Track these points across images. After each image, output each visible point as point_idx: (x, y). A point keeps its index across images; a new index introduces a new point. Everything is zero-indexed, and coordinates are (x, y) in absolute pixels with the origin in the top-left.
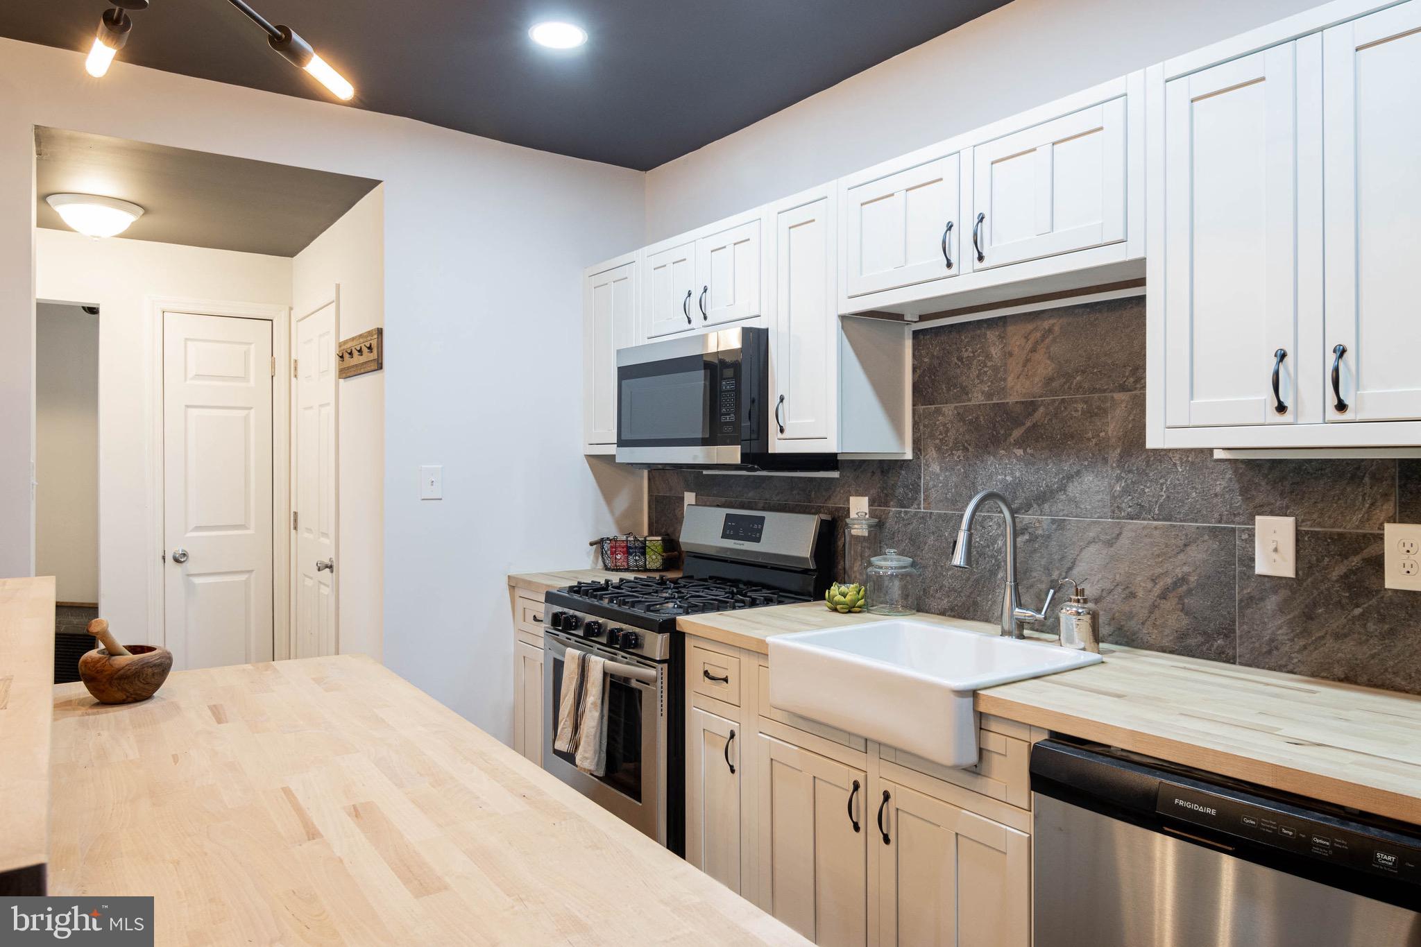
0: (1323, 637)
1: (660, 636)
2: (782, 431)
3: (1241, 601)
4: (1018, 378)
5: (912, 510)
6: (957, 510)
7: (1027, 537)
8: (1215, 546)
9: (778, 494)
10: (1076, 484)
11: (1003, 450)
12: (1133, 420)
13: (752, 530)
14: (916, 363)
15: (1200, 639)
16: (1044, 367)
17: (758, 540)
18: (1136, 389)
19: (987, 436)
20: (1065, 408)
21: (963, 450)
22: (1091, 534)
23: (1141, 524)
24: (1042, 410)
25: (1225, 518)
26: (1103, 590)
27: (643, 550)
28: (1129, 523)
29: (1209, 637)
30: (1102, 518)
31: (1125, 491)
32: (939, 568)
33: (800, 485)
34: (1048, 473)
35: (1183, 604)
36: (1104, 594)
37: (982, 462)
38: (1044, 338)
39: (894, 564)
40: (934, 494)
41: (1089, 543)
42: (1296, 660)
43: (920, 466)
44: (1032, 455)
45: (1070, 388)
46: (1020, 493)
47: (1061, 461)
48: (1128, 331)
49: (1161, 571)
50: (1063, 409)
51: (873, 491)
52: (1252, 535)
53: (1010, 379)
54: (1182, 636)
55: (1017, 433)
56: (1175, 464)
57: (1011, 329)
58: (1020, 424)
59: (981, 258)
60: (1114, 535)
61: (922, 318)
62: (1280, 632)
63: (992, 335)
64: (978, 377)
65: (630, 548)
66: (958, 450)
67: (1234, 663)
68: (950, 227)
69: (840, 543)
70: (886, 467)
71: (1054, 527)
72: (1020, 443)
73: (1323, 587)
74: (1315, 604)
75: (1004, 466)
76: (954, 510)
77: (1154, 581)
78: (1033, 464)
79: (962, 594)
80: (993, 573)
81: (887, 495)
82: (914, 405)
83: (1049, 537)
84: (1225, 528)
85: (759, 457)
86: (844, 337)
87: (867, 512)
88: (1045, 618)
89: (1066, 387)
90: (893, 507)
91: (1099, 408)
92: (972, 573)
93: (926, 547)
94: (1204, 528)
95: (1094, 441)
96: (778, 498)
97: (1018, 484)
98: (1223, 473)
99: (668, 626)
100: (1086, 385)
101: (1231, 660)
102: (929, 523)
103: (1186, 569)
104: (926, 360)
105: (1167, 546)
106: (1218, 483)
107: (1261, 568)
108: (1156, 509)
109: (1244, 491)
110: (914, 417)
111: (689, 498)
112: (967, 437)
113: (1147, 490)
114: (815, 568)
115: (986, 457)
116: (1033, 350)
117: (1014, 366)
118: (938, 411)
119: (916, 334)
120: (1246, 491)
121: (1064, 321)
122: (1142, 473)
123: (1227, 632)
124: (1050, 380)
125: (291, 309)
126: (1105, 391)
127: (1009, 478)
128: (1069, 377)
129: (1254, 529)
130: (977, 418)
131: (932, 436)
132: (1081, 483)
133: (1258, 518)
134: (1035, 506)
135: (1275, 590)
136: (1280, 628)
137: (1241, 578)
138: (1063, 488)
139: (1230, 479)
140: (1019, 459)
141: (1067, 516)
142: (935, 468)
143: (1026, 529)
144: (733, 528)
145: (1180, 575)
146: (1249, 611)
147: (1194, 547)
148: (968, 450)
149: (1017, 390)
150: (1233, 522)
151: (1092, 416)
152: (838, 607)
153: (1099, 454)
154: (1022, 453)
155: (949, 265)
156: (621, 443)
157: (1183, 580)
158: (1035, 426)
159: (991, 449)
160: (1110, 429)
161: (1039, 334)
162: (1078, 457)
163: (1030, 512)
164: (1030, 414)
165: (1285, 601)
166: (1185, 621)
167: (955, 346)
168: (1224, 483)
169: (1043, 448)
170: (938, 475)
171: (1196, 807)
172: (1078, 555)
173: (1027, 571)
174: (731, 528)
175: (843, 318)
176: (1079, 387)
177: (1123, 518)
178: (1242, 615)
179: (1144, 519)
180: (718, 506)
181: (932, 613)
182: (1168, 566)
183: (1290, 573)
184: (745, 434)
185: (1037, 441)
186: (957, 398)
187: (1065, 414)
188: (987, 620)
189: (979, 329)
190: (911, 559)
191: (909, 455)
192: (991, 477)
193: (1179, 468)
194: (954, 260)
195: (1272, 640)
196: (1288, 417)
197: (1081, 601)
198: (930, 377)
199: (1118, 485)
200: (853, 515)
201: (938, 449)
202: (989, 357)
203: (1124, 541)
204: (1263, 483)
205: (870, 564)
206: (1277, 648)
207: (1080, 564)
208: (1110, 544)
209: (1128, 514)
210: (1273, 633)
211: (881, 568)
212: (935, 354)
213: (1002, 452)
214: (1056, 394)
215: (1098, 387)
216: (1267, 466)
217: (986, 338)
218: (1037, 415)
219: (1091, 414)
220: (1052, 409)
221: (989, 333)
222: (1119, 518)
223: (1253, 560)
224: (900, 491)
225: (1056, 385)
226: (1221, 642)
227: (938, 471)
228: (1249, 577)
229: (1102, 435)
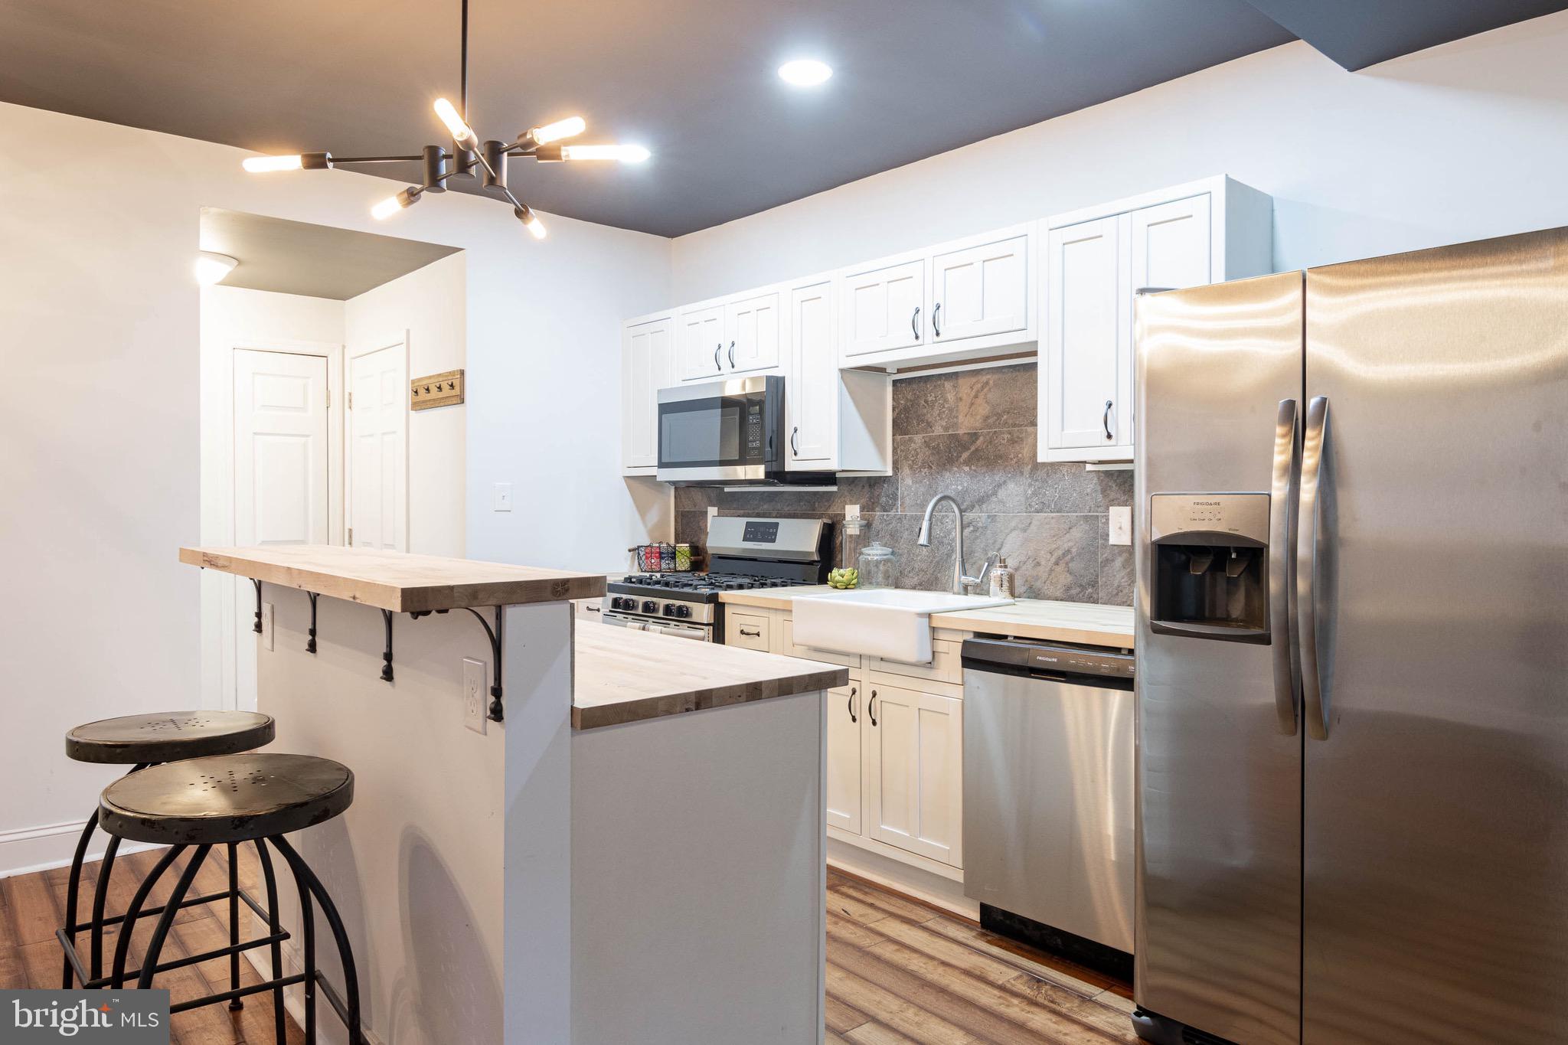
1: (707, 606)
2: (796, 454)
3: (1101, 562)
4: (966, 416)
5: (892, 513)
6: (921, 509)
7: (971, 528)
8: (1087, 528)
9: (788, 506)
10: (1003, 490)
11: (956, 467)
13: (768, 533)
14: (895, 404)
15: (1078, 589)
16: (983, 409)
17: (773, 541)
19: (945, 458)
20: (997, 437)
21: (928, 468)
22: (1013, 524)
23: (1044, 515)
24: (981, 438)
25: (1092, 509)
27: (673, 556)
28: (1036, 516)
29: (1083, 588)
30: (1020, 513)
31: (1034, 494)
33: (806, 498)
34: (985, 482)
35: (1068, 567)
36: (1021, 564)
37: (942, 476)
38: (983, 388)
39: (879, 552)
40: (907, 501)
41: (1012, 531)
43: (898, 481)
44: (975, 471)
45: (999, 424)
46: (966, 497)
47: (994, 474)
49: (1055, 546)
50: (995, 438)
51: (863, 501)
52: (1108, 520)
53: (960, 417)
54: (1068, 588)
55: (965, 455)
57: (961, 381)
58: (965, 448)
59: (938, 334)
60: (1027, 524)
61: (899, 371)
62: (1123, 580)
63: (948, 385)
64: (939, 415)
65: (663, 553)
66: (925, 468)
67: (1098, 603)
68: (917, 311)
69: (838, 542)
70: (873, 482)
71: (989, 520)
72: (967, 462)
75: (956, 478)
76: (919, 510)
77: (1051, 553)
78: (976, 477)
79: (928, 573)
80: (949, 556)
81: (873, 503)
82: (893, 436)
83: (986, 527)
84: (1092, 516)
85: (777, 475)
86: (843, 385)
87: (859, 515)
88: (982, 582)
89: (997, 423)
90: (878, 511)
91: (1018, 437)
93: (901, 538)
94: (1081, 516)
95: (1015, 460)
96: (788, 508)
97: (966, 491)
98: (1092, 478)
99: (713, 599)
100: (1010, 422)
101: (1096, 602)
102: (904, 521)
103: (1070, 544)
104: (902, 402)
105: (1059, 529)
106: (1089, 486)
107: (1112, 540)
108: (1053, 505)
109: (1103, 491)
110: (893, 444)
111: (712, 511)
112: (931, 458)
113: (1047, 493)
114: (819, 559)
115: (944, 473)
116: (976, 397)
117: (963, 407)
118: (911, 440)
119: (895, 382)
120: (1104, 491)
121: (996, 377)
122: (1045, 481)
123: (1094, 584)
124: (988, 417)
125: (344, 347)
126: (1022, 425)
127: (960, 488)
128: (999, 416)
129: (1109, 515)
130: (938, 445)
131: (906, 458)
132: (1006, 489)
133: (1111, 508)
134: (977, 506)
135: (1120, 554)
136: (1123, 578)
137: (1102, 547)
138: (995, 493)
139: (1096, 484)
140: (966, 473)
141: (998, 512)
142: (909, 481)
143: (970, 523)
144: (752, 533)
145: (1066, 548)
146: (1106, 569)
147: (1074, 529)
148: (932, 468)
149: (966, 424)
150: (1097, 512)
151: (1013, 443)
152: (838, 585)
154: (969, 469)
155: (917, 337)
156: (662, 465)
157: (1069, 551)
158: (977, 450)
159: (948, 467)
161: (979, 386)
162: (1004, 471)
163: (973, 511)
164: (974, 442)
165: (1126, 560)
166: (1069, 579)
167: (922, 393)
168: (1092, 486)
169: (982, 466)
170: (910, 487)
171: (1047, 659)
172: (1004, 539)
173: (972, 552)
174: (751, 533)
175: (842, 371)
176: (1005, 423)
177: (1033, 512)
178: (1102, 572)
179: (1045, 512)
180: (739, 516)
181: (907, 588)
182: (1059, 543)
183: (1128, 542)
184: (768, 457)
185: (978, 460)
186: (924, 430)
187: (996, 442)
188: (944, 590)
189: (940, 380)
190: (891, 550)
191: (890, 473)
192: (947, 487)
194: (920, 334)
195: (1119, 586)
196: (1113, 442)
197: (1003, 567)
198: (905, 415)
199: (1030, 489)
200: (848, 518)
201: (911, 467)
202: (946, 401)
203: (1033, 527)
204: (1114, 486)
205: (861, 554)
206: (1122, 591)
207: (1006, 545)
208: (1025, 530)
209: (1036, 509)
210: (1119, 582)
211: (869, 555)
212: (908, 398)
213: (956, 469)
214: (990, 428)
215: (1017, 423)
216: (1116, 474)
217: (944, 387)
218: (978, 442)
219: (1013, 441)
220: (988, 438)
221: (946, 383)
222: (1030, 512)
223: (1108, 535)
224: (883, 499)
225: (990, 421)
226: (1090, 590)
227: (911, 484)
228: (1106, 547)
229: (1020, 455)
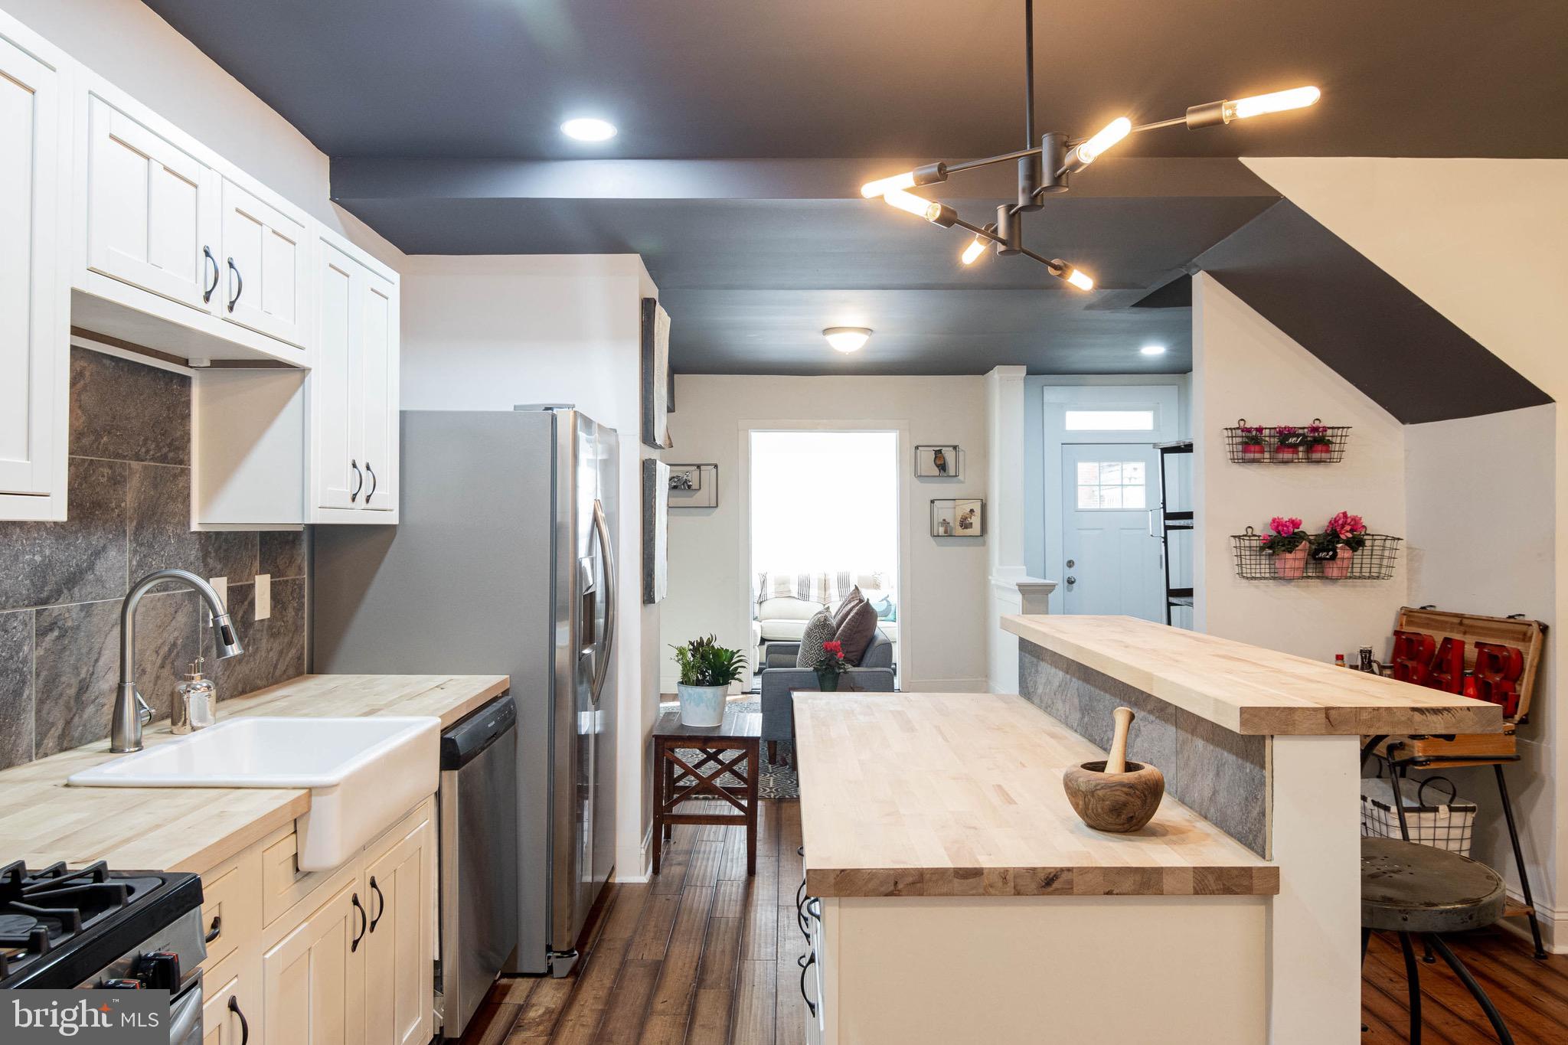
3: (203, 651)
7: (57, 632)
8: (191, 609)
10: (102, 560)
12: (144, 491)
22: (115, 616)
35: (173, 669)
41: (113, 626)
42: (225, 689)
45: (98, 448)
46: (50, 576)
47: (89, 534)
48: (141, 398)
49: (161, 640)
50: (92, 472)
56: (170, 536)
62: (218, 671)
68: (207, 253)
71: (86, 613)
75: (34, 541)
77: (157, 653)
78: (66, 538)
80: (18, 693)
83: (78, 628)
89: (95, 446)
91: (120, 475)
95: (117, 512)
97: (48, 565)
98: (194, 544)
100: (111, 448)
103: (176, 634)
113: (154, 563)
120: (205, 558)
121: (95, 368)
126: (124, 457)
127: (40, 558)
128: (97, 435)
132: (106, 560)
134: (68, 591)
136: (219, 667)
137: (203, 633)
138: (92, 567)
139: (198, 550)
141: (95, 599)
143: (57, 623)
151: (115, 484)
153: (120, 528)
157: (174, 645)
160: (129, 498)
162: (104, 529)
163: (61, 600)
168: (195, 553)
176: (105, 450)
182: (165, 635)
192: (16, 557)
193: (172, 540)
195: (216, 678)
199: (135, 558)
204: (212, 551)
214: (86, 453)
215: (120, 451)
216: (214, 537)
219: (114, 481)
220: (81, 470)
223: (208, 616)
228: (207, 632)
229: (123, 505)
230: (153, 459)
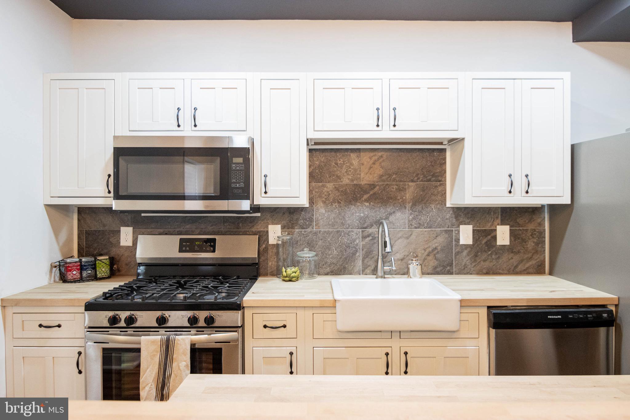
0: (480, 262)
1: (240, 312)
2: (266, 193)
3: (455, 253)
4: (366, 174)
5: (309, 230)
6: (335, 229)
7: (371, 238)
8: (447, 236)
9: (212, 226)
10: (393, 216)
11: (359, 203)
12: (417, 193)
14: (311, 163)
15: (442, 268)
16: (379, 171)
18: (417, 182)
19: (351, 197)
20: (388, 187)
21: (338, 203)
22: (400, 235)
23: (420, 230)
24: (378, 187)
25: (450, 227)
26: (404, 256)
27: (94, 266)
28: (415, 230)
29: (444, 267)
30: (404, 229)
31: (414, 218)
32: (325, 255)
34: (380, 212)
35: (435, 257)
36: (405, 257)
37: (348, 208)
39: (309, 255)
40: (321, 222)
41: (399, 238)
42: (472, 270)
43: (313, 210)
44: (373, 205)
45: (390, 180)
46: (367, 220)
47: (386, 208)
48: (414, 160)
49: (427, 246)
50: (387, 187)
51: (284, 222)
52: (459, 232)
53: (362, 174)
54: (435, 268)
55: (365, 197)
56: (432, 209)
57: (363, 154)
58: (366, 192)
59: (395, 126)
60: (409, 235)
61: (316, 144)
62: (468, 262)
63: (353, 156)
64: (346, 172)
65: (84, 265)
66: (335, 203)
69: (261, 249)
70: (292, 210)
72: (367, 200)
73: (480, 246)
74: (478, 252)
75: (359, 209)
76: (333, 229)
77: (425, 250)
78: (374, 209)
79: (337, 265)
80: (354, 254)
81: (293, 224)
84: (450, 230)
89: (389, 179)
90: (297, 229)
91: (403, 188)
92: (343, 255)
93: (317, 246)
94: (443, 230)
95: (401, 200)
96: (211, 228)
97: (367, 217)
98: (449, 211)
100: (397, 179)
101: (452, 274)
102: (319, 235)
103: (436, 245)
104: (317, 163)
105: (430, 237)
106: (447, 215)
107: (462, 242)
108: (426, 225)
110: (309, 188)
111: (126, 230)
112: (340, 197)
113: (422, 218)
114: (258, 262)
115: (350, 206)
117: (364, 169)
118: (324, 186)
119: (311, 150)
120: (457, 217)
121: (388, 154)
122: (420, 212)
123: (451, 265)
124: (381, 176)
126: (405, 182)
127: (362, 215)
128: (390, 175)
129: (459, 230)
130: (346, 190)
131: (320, 197)
132: (395, 216)
133: (461, 226)
134: (375, 225)
135: (466, 249)
136: (467, 260)
137: (455, 246)
138: (387, 218)
139: (452, 214)
140: (367, 207)
142: (323, 211)
143: (370, 235)
144: (185, 246)
145: (434, 247)
146: (458, 257)
147: (439, 237)
148: (341, 203)
149: (366, 178)
150: (452, 228)
153: (402, 205)
154: (368, 204)
155: (378, 126)
157: (436, 248)
158: (374, 194)
159: (353, 202)
160: (407, 196)
161: (376, 157)
162: (394, 206)
163: (372, 228)
164: (372, 189)
165: (469, 252)
166: (436, 263)
167: (333, 158)
168: (449, 215)
169: (378, 203)
170: (324, 214)
171: (555, 317)
172: (394, 243)
175: (307, 140)
176: (394, 180)
177: (413, 228)
178: (455, 258)
179: (421, 228)
180: (166, 234)
182: (430, 244)
183: (471, 243)
185: (375, 200)
186: (334, 181)
187: (388, 190)
189: (347, 152)
190: (315, 253)
191: (307, 206)
192: (353, 214)
193: (434, 210)
195: (465, 265)
197: (417, 260)
198: (319, 171)
199: (411, 216)
201: (324, 202)
202: (352, 164)
203: (413, 237)
204: (462, 215)
205: (297, 256)
206: (466, 267)
207: (395, 247)
208: (407, 238)
209: (415, 227)
210: (465, 263)
211: (303, 258)
212: (322, 160)
213: (359, 204)
214: (384, 181)
215: (402, 180)
216: (463, 209)
217: (350, 156)
218: (376, 189)
219: (399, 190)
220: (382, 187)
221: (352, 154)
222: (411, 228)
223: (459, 240)
224: (301, 222)
225: (384, 178)
226: (448, 268)
227: (324, 211)
228: (458, 246)
229: (404, 198)
230: (422, 181)
